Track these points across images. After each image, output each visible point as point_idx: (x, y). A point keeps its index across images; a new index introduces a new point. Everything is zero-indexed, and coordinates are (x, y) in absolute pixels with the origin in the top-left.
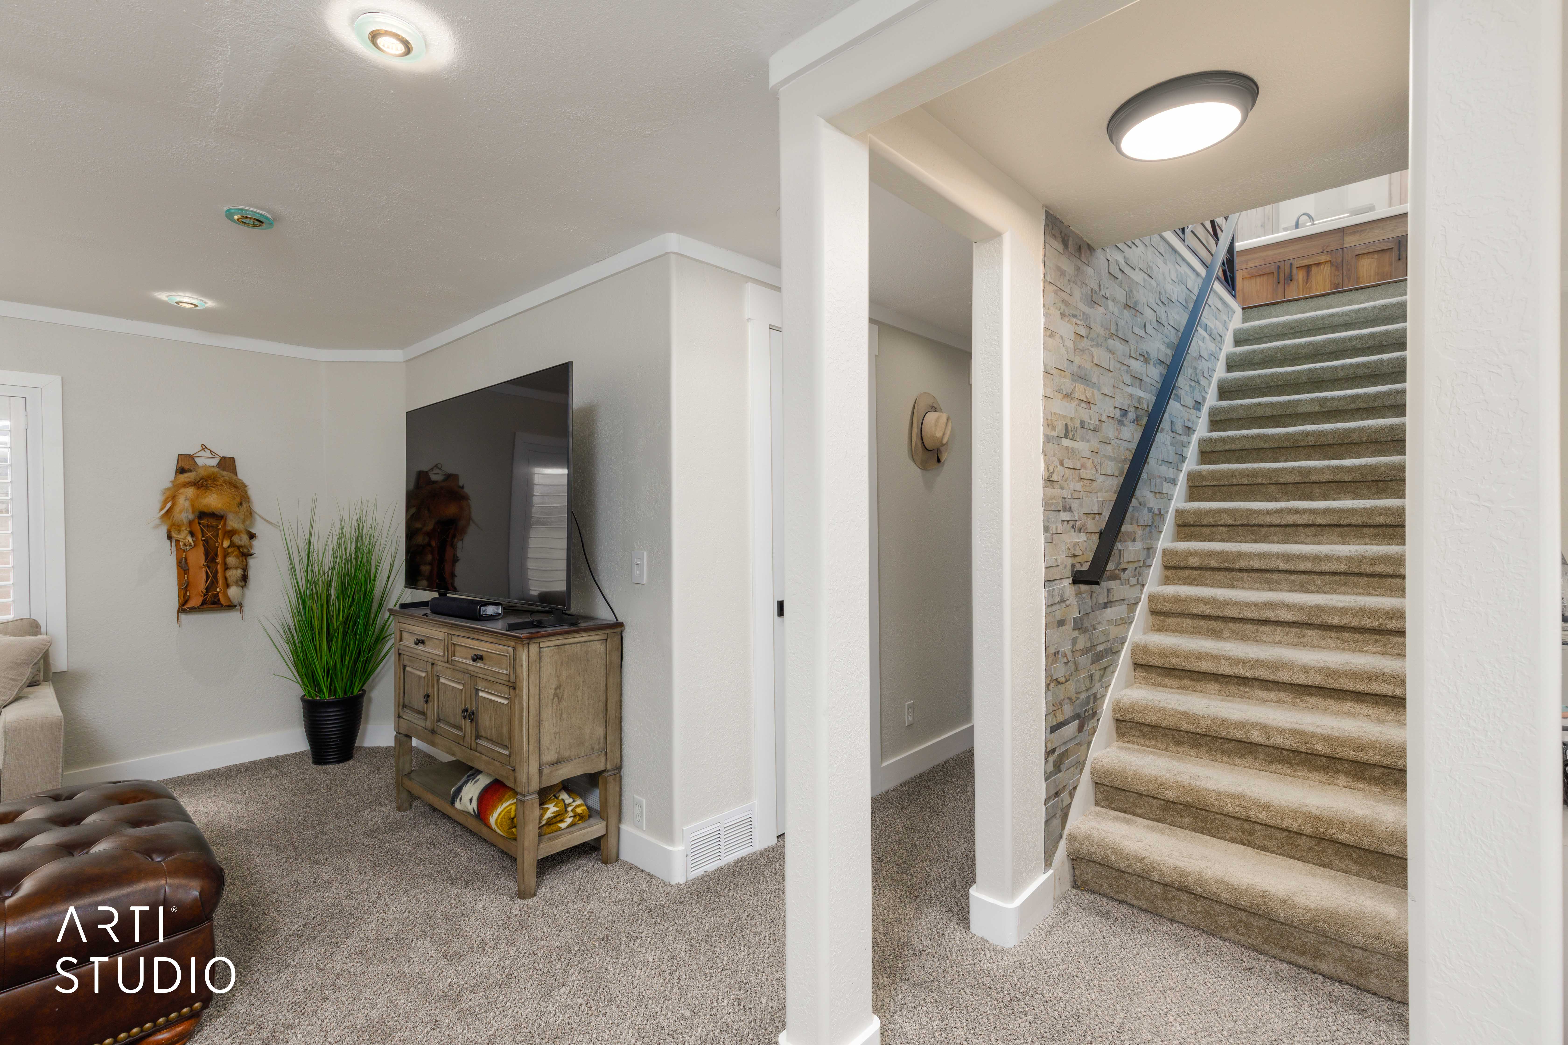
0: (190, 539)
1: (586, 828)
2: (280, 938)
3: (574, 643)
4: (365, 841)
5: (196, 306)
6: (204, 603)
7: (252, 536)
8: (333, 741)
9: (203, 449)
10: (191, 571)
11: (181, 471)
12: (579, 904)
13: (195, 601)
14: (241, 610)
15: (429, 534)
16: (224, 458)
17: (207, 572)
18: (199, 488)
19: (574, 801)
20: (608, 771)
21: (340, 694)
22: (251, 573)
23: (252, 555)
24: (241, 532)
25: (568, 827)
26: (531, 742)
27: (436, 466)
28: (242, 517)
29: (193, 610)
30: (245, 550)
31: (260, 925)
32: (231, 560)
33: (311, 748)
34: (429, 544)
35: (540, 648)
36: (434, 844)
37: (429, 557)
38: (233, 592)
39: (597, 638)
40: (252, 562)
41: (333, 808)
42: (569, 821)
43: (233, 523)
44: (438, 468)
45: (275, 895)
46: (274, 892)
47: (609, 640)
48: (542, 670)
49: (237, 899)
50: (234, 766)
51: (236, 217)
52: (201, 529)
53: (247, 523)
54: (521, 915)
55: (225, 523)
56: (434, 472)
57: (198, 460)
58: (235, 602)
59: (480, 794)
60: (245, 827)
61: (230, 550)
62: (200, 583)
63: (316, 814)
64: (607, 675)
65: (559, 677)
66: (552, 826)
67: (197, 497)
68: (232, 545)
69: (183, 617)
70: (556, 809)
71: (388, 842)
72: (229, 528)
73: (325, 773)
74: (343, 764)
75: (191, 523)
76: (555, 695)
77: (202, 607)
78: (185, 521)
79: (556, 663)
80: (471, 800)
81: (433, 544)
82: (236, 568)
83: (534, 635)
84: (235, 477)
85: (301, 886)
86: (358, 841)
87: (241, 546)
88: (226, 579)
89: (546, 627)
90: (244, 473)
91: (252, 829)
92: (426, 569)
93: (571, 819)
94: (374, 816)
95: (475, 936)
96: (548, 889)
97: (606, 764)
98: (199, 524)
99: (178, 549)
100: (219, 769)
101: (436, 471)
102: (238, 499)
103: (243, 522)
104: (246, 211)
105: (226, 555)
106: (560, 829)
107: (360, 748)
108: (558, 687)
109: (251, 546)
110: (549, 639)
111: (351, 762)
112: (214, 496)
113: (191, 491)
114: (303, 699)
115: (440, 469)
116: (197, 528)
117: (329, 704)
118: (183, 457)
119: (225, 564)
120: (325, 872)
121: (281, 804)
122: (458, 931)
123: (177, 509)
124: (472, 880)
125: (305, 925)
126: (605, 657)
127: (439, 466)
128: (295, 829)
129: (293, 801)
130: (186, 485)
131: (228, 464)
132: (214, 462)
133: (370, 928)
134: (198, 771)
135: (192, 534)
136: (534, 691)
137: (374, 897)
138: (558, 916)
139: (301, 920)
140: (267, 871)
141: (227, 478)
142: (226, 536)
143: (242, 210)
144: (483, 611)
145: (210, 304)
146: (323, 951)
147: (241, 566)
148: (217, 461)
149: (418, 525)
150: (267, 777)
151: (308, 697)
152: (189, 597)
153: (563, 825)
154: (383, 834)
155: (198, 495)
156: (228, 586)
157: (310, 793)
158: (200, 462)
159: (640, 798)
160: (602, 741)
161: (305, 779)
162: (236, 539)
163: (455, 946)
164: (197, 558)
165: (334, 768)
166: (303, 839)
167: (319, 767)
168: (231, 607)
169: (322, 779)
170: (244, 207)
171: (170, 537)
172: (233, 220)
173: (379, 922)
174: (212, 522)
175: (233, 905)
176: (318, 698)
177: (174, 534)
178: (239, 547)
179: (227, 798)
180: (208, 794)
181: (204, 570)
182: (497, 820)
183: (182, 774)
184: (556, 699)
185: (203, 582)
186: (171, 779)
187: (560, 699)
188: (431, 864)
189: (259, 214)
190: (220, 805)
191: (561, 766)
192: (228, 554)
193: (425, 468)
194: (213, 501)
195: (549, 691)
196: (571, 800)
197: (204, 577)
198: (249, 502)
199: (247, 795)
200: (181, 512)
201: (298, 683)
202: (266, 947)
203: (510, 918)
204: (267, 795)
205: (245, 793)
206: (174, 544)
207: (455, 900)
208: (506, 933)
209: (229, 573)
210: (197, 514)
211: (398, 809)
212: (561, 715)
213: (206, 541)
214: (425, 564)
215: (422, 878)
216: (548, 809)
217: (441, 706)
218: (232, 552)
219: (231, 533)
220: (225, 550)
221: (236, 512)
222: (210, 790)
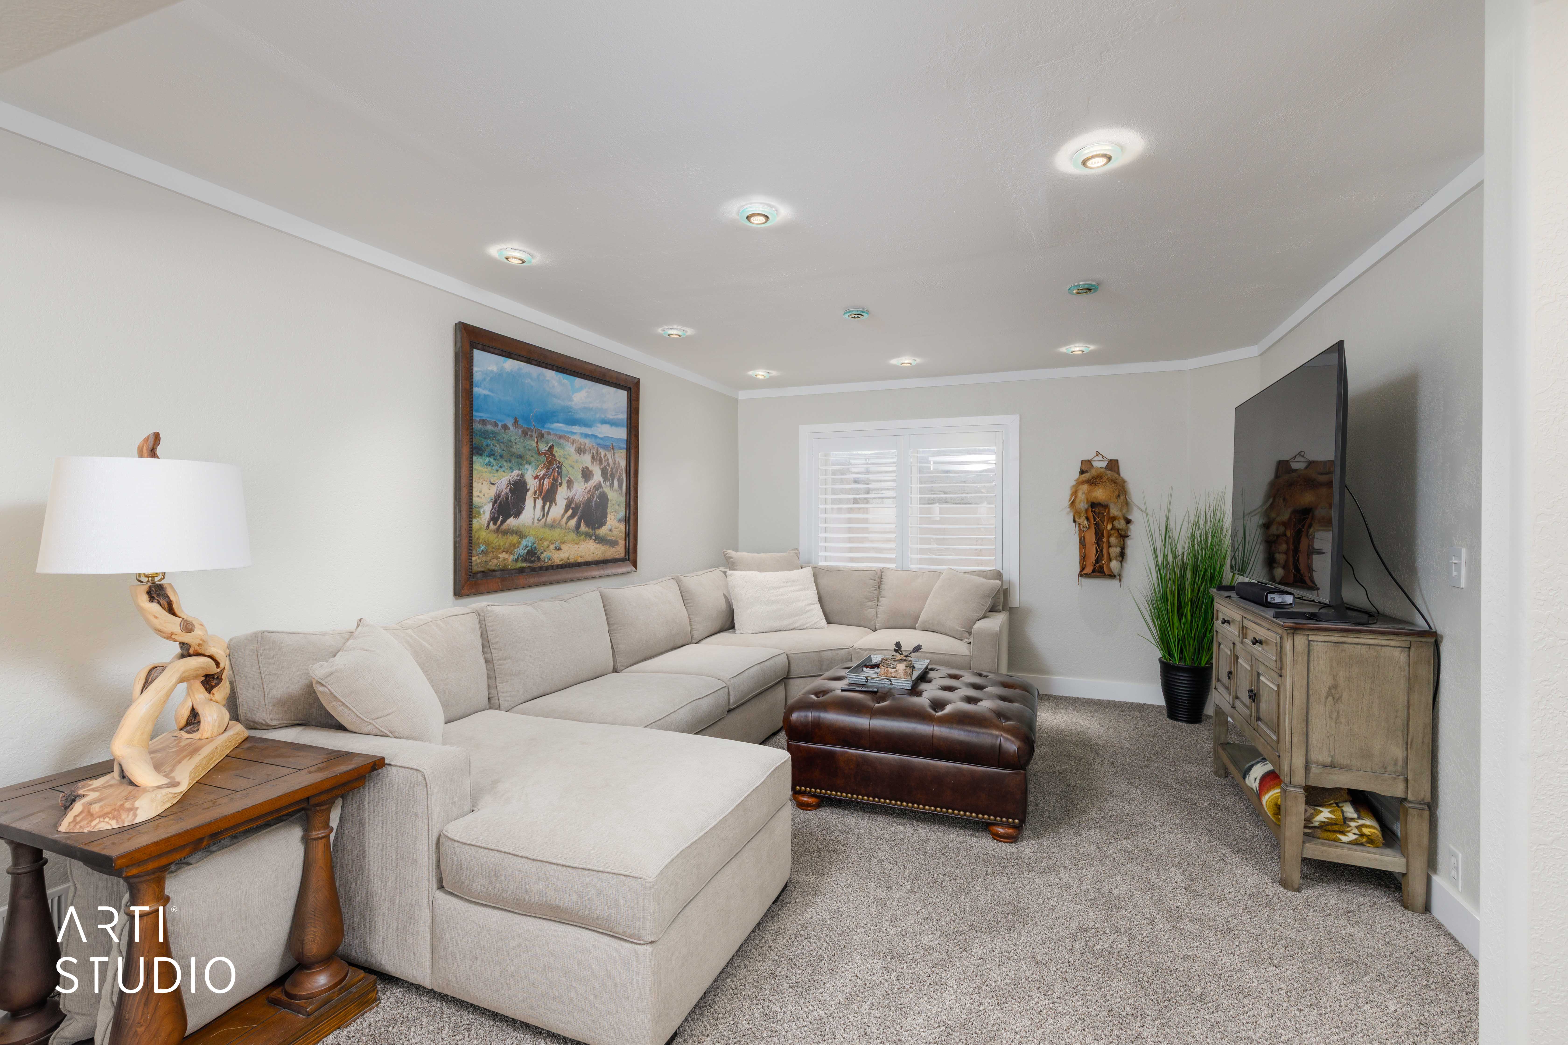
0: (1086, 523)
1: (1374, 853)
2: (1085, 817)
3: (1358, 644)
4: (1174, 785)
5: (1083, 351)
6: (1094, 571)
7: (1128, 522)
8: (1182, 702)
9: (1097, 455)
10: (1087, 546)
11: (1082, 472)
12: (1343, 922)
13: (1088, 570)
14: (1120, 580)
15: (1285, 524)
16: (1111, 460)
17: (1096, 548)
18: (1091, 485)
19: (1359, 818)
20: (1410, 802)
21: (1188, 663)
22: (1129, 551)
23: (1128, 536)
24: (1120, 518)
25: (1350, 843)
26: (1295, 735)
27: (1299, 454)
28: (1120, 506)
29: (1087, 576)
30: (1123, 533)
31: (1078, 804)
32: (1113, 540)
33: (1166, 703)
34: (1285, 535)
35: (1309, 641)
36: (1229, 811)
37: (1284, 547)
38: (1114, 565)
39: (1393, 643)
40: (1129, 542)
41: (1164, 753)
42: (1351, 837)
43: (1114, 511)
44: (1300, 455)
45: (1095, 792)
46: (1095, 790)
47: (1413, 649)
48: (1311, 664)
49: (1073, 783)
50: (1113, 701)
51: (1074, 291)
52: (1093, 515)
53: (1124, 511)
54: (1273, 897)
55: (1109, 512)
56: (1296, 460)
57: (1094, 464)
58: (1116, 572)
59: (1263, 775)
60: (1100, 742)
61: (1113, 532)
62: (1092, 557)
63: (1149, 753)
64: (1410, 690)
65: (1335, 676)
66: (1329, 833)
67: (1089, 492)
68: (1113, 528)
69: (1082, 580)
70: (1330, 816)
71: (1192, 793)
72: (1112, 515)
73: (1172, 727)
74: (1190, 725)
75: (1086, 511)
76: (1329, 694)
77: (1092, 574)
78: (1083, 510)
79: (1331, 660)
80: (1256, 779)
81: (1288, 534)
82: (1116, 546)
83: (1300, 626)
84: (1116, 475)
85: (1114, 794)
86: (1170, 783)
87: (1120, 529)
88: (1109, 554)
89: (1321, 621)
90: (1126, 472)
91: (1103, 746)
92: (1280, 557)
93: (1355, 837)
94: (1191, 771)
95: (1220, 888)
96: (1316, 894)
97: (1406, 792)
98: (1092, 511)
99: (1080, 530)
100: (1103, 700)
101: (1298, 459)
102: (1117, 493)
103: (1121, 511)
104: (1079, 285)
105: (1109, 536)
106: (1339, 841)
107: (1205, 715)
108: (1335, 686)
109: (1127, 529)
110: (1320, 633)
111: (1197, 725)
112: (1101, 490)
113: (1085, 487)
114: (1160, 660)
115: (1303, 456)
116: (1090, 514)
117: (1179, 669)
118: (1084, 462)
119: (1109, 543)
120: (1134, 792)
121: (1130, 737)
122: (1208, 878)
123: (1078, 501)
124: (1246, 850)
125: (1103, 817)
126: (1407, 667)
127: (1302, 454)
128: (1130, 757)
129: (1139, 738)
130: (1083, 483)
131: (1113, 465)
132: (1104, 464)
133: (1143, 841)
134: (1090, 697)
135: (1087, 519)
136: (1301, 682)
137: (1158, 824)
138: (1310, 917)
139: (1102, 813)
140: (1098, 775)
141: (1109, 476)
142: (1110, 521)
143: (1077, 286)
144: (1271, 598)
145: (1092, 347)
146: (1106, 838)
147: (1119, 545)
148: (1106, 463)
149: (1273, 515)
150: (1130, 716)
151: (1164, 660)
152: (1085, 565)
153: (1343, 838)
154: (1191, 785)
155: (1090, 490)
156: (1110, 560)
157: (1153, 737)
158: (1095, 464)
159: (1456, 851)
160: (1400, 763)
161: (1156, 725)
162: (1116, 523)
163: (1198, 886)
164: (1091, 537)
165: (1181, 726)
166: (1132, 765)
167: (1170, 721)
168: (1112, 576)
169: (1167, 730)
170: (1077, 284)
171: (1075, 522)
172: (1073, 294)
173: (1152, 841)
174: (1102, 509)
175: (1069, 785)
176: (1171, 662)
177: (1077, 520)
178: (1118, 530)
179: (1098, 721)
180: (1089, 714)
181: (1095, 546)
182: (1267, 802)
183: (1080, 696)
184: (1330, 698)
185: (1094, 555)
186: (1073, 697)
187: (1337, 700)
188: (1217, 823)
189: (1087, 284)
190: (1092, 724)
191: (1336, 771)
192: (1111, 535)
193: (1285, 457)
194: (1100, 494)
195: (1320, 688)
196: (1355, 816)
197: (1095, 552)
198: (1125, 494)
199: (1111, 723)
200: (1080, 503)
201: (1158, 647)
202: (1075, 818)
203: (1260, 893)
204: (1123, 728)
205: (1111, 721)
206: (1077, 526)
207: (1220, 857)
208: (1249, 902)
209: (1111, 550)
210: (1090, 504)
211: (1215, 773)
212: (1338, 717)
213: (1097, 524)
214: (1279, 553)
215: (1202, 829)
216: (1322, 812)
217: (1238, 684)
218: (1114, 534)
219: (1113, 519)
220: (1109, 532)
221: (1115, 503)
222: (1091, 712)
